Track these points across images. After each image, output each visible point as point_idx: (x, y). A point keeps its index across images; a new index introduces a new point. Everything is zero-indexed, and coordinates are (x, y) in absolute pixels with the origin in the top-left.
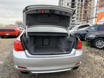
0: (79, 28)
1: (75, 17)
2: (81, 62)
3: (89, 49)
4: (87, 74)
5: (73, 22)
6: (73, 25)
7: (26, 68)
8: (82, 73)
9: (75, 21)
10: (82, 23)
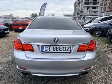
0: (101, 21)
1: (98, 7)
2: (92, 67)
3: (110, 47)
4: (101, 81)
5: (95, 13)
6: (95, 17)
7: (26, 69)
8: (94, 78)
9: (97, 11)
10: (107, 14)
